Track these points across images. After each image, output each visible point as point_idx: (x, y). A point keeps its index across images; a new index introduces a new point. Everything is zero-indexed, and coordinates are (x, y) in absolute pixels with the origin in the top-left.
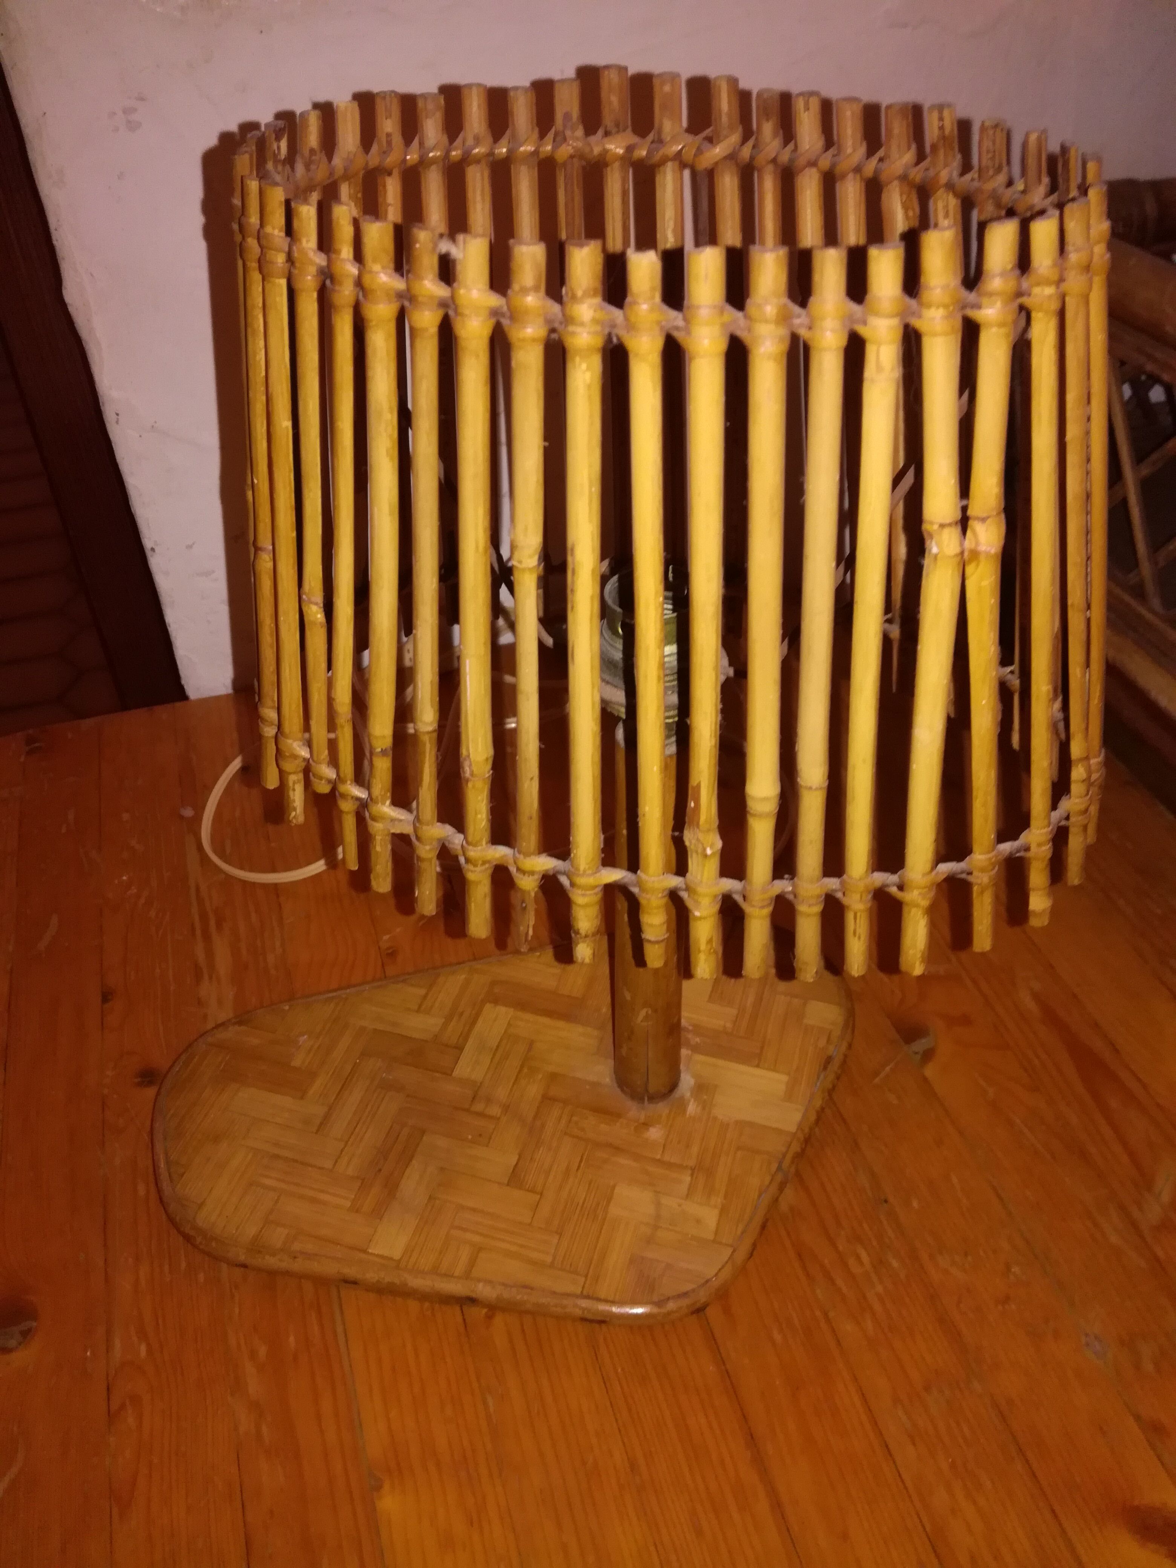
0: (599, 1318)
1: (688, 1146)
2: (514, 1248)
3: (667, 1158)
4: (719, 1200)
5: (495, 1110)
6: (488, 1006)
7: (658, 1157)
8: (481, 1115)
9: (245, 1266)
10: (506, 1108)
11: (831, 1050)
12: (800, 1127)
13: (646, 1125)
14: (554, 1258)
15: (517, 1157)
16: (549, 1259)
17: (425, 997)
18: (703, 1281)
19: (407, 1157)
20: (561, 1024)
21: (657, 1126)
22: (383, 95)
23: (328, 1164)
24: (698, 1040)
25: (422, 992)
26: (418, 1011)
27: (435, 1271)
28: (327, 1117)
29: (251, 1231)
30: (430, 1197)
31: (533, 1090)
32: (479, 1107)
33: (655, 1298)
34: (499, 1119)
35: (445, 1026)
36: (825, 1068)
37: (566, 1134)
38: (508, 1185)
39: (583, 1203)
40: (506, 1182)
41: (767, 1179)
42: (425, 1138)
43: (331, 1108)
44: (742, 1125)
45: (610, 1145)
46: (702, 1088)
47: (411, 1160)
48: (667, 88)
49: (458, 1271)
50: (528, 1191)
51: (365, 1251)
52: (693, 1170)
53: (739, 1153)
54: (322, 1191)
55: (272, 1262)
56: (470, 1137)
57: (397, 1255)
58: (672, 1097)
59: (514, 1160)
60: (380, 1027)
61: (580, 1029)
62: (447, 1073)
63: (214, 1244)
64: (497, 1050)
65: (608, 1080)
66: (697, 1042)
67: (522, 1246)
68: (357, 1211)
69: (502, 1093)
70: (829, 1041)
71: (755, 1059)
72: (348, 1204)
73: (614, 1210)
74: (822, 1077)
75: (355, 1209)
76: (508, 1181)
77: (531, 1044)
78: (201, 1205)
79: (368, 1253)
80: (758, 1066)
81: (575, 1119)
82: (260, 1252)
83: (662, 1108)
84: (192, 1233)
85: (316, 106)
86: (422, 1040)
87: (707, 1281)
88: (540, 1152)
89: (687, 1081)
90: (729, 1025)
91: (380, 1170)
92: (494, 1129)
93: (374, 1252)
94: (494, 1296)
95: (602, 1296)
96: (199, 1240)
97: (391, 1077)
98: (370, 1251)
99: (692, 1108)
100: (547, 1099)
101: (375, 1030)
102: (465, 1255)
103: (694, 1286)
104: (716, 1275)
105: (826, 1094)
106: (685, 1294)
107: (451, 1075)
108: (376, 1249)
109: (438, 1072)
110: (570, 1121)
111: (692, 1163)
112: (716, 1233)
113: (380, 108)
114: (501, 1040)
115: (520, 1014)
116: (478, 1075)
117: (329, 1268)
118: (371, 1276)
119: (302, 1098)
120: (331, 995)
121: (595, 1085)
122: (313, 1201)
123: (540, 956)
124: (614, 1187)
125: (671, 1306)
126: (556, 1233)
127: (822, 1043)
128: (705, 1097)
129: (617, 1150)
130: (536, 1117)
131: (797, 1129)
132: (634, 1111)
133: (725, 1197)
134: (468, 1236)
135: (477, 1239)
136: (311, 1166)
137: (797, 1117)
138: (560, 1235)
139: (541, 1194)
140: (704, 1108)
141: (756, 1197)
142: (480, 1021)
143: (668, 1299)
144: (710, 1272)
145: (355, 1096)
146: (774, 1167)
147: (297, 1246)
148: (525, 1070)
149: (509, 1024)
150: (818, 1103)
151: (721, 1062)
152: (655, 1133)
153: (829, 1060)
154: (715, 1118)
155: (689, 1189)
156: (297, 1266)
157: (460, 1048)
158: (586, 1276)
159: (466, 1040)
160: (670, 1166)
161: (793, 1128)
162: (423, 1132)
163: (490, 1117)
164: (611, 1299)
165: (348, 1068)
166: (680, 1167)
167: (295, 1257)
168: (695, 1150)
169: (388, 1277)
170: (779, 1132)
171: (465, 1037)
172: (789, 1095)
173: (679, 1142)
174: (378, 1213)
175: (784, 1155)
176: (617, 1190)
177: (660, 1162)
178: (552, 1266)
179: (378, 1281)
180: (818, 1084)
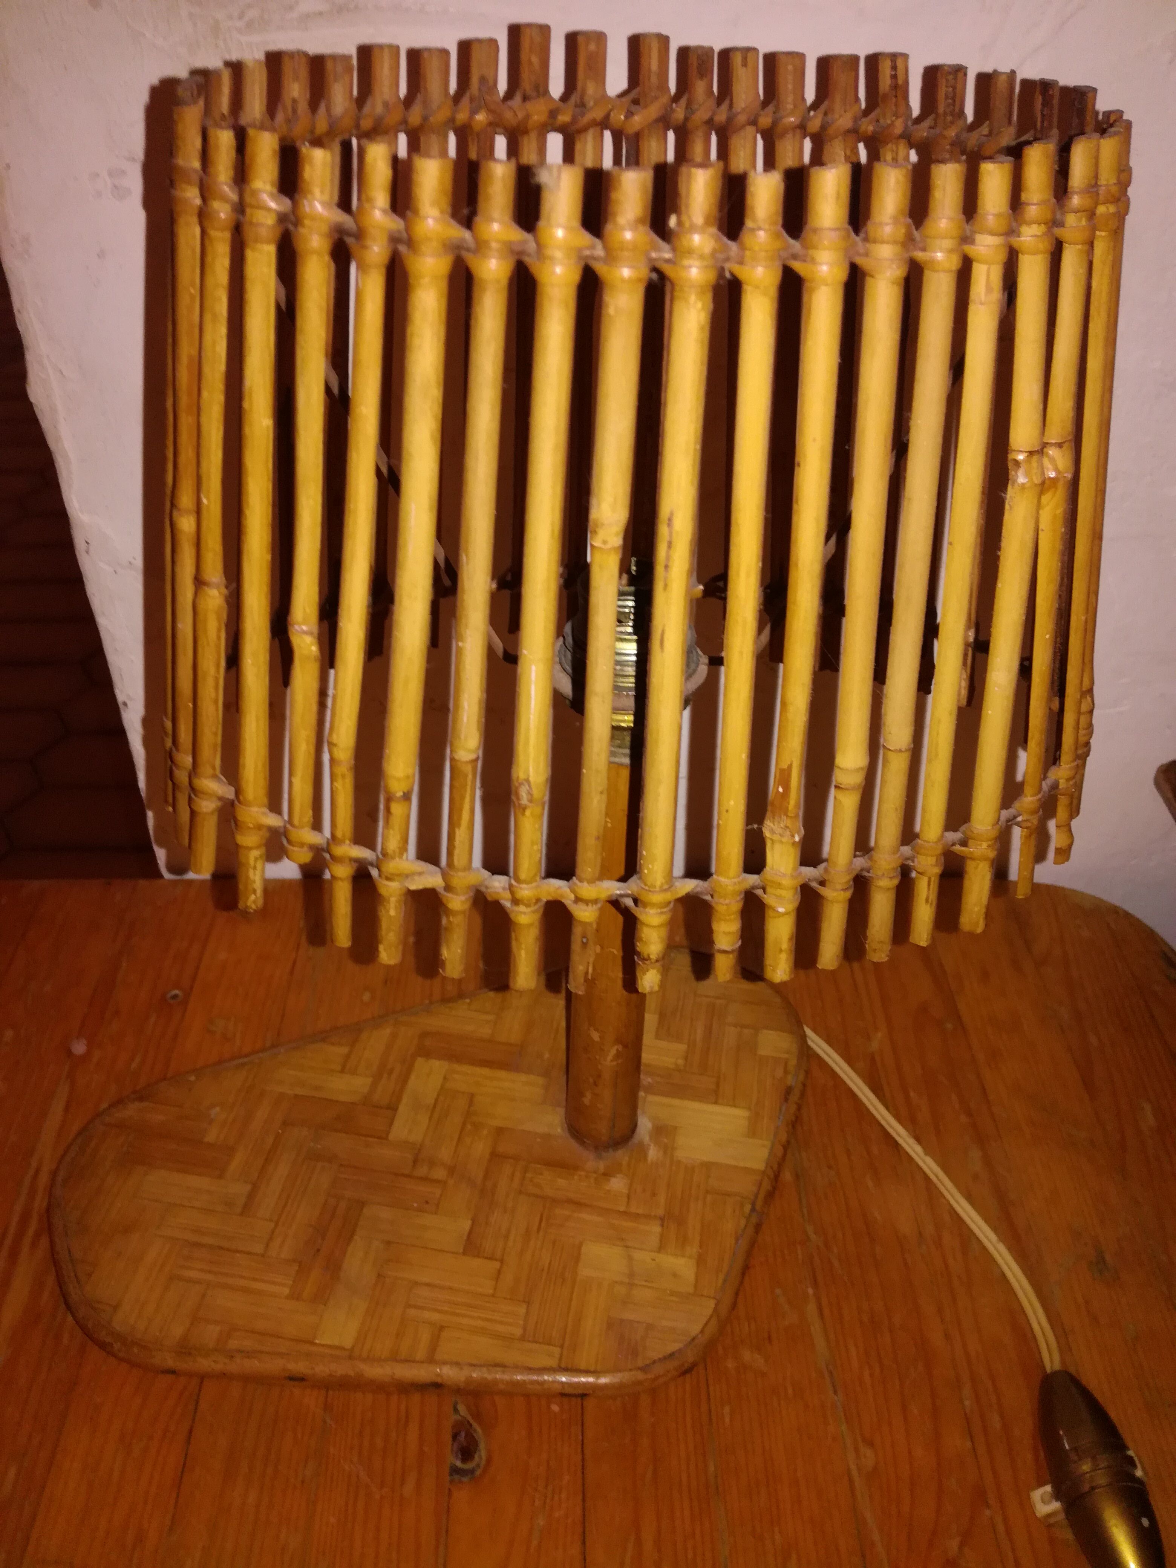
0: (581, 1392)
1: (654, 1194)
2: (480, 1323)
3: (633, 1209)
4: (695, 1250)
5: (440, 1173)
6: (420, 1061)
7: (622, 1209)
8: (425, 1179)
9: (173, 1372)
10: (452, 1170)
11: (790, 1080)
12: (768, 1164)
13: (607, 1175)
14: (525, 1330)
15: (470, 1222)
16: (518, 1332)
17: (348, 1057)
18: (689, 1339)
19: (347, 1234)
20: (502, 1074)
21: (618, 1175)
22: (292, 55)
23: (259, 1249)
24: (650, 1080)
25: (345, 1050)
26: (342, 1071)
27: (395, 1358)
28: (251, 1196)
29: (178, 1330)
30: (379, 1275)
31: (480, 1148)
32: (422, 1171)
33: (640, 1363)
34: (445, 1182)
35: (374, 1086)
36: (786, 1100)
37: (520, 1192)
38: (464, 1253)
39: (549, 1268)
40: (461, 1251)
41: (743, 1222)
42: (365, 1210)
43: (255, 1187)
44: (708, 1166)
45: (570, 1201)
46: (661, 1131)
47: (352, 1236)
48: (592, 47)
49: (421, 1354)
50: (487, 1258)
51: (312, 1343)
52: (662, 1219)
53: (709, 1198)
54: (255, 1279)
55: (205, 1364)
56: (415, 1205)
57: (348, 1342)
58: (630, 1143)
59: (467, 1225)
60: (300, 1091)
61: (523, 1077)
62: (383, 1137)
63: (135, 1350)
64: (435, 1107)
65: (559, 1130)
66: (649, 1083)
67: (487, 1320)
68: (298, 1299)
69: (445, 1154)
70: (786, 1072)
71: (715, 1096)
72: (286, 1291)
73: (585, 1272)
74: (784, 1108)
75: (295, 1296)
76: (464, 1250)
77: (472, 1097)
78: (116, 1308)
79: (316, 1344)
80: (716, 1103)
81: (529, 1175)
82: (190, 1354)
83: (622, 1155)
84: (109, 1340)
85: (228, 64)
86: (352, 1103)
87: (693, 1339)
88: (496, 1214)
89: (644, 1124)
90: (681, 1062)
91: (318, 1250)
92: (441, 1195)
93: (323, 1342)
94: (463, 1379)
95: (583, 1366)
96: (117, 1346)
97: (319, 1146)
98: (317, 1342)
99: (653, 1153)
100: (496, 1157)
101: (296, 1096)
102: (425, 1336)
103: (681, 1345)
104: (702, 1332)
105: (790, 1126)
106: (672, 1355)
107: (386, 1138)
108: (326, 1339)
109: (371, 1136)
110: (524, 1178)
111: (660, 1212)
112: (696, 1286)
113: (288, 68)
114: (438, 1096)
115: (456, 1067)
116: (416, 1136)
117: (273, 1366)
118: (322, 1369)
119: (220, 1177)
120: (241, 1061)
121: (546, 1137)
122: (245, 1290)
123: (469, 1004)
124: (580, 1245)
125: (658, 1369)
126: (524, 1301)
127: (780, 1072)
128: (666, 1140)
129: (579, 1205)
130: (486, 1176)
131: (766, 1167)
132: (592, 1162)
133: (701, 1247)
134: (427, 1315)
135: (435, 1317)
136: (237, 1251)
137: (764, 1153)
138: (528, 1303)
139: (502, 1261)
140: (665, 1153)
141: (733, 1242)
142: (413, 1077)
143: (654, 1362)
144: (695, 1329)
145: (282, 1170)
146: (748, 1208)
147: (233, 1344)
148: (469, 1127)
149: (445, 1078)
150: (784, 1137)
151: (676, 1102)
152: (617, 1184)
153: (788, 1091)
154: (679, 1162)
155: (661, 1241)
156: (236, 1366)
157: (393, 1108)
158: (562, 1347)
159: (399, 1099)
160: (636, 1217)
161: (760, 1165)
162: (362, 1204)
163: (438, 1181)
164: (592, 1369)
165: (270, 1140)
166: (648, 1217)
167: (232, 1357)
168: (662, 1199)
169: (341, 1369)
170: (747, 1171)
171: (398, 1097)
172: (752, 1132)
173: (644, 1191)
174: (321, 1297)
175: (756, 1196)
176: (584, 1249)
177: (626, 1214)
178: (523, 1338)
179: (330, 1375)
180: (781, 1117)
